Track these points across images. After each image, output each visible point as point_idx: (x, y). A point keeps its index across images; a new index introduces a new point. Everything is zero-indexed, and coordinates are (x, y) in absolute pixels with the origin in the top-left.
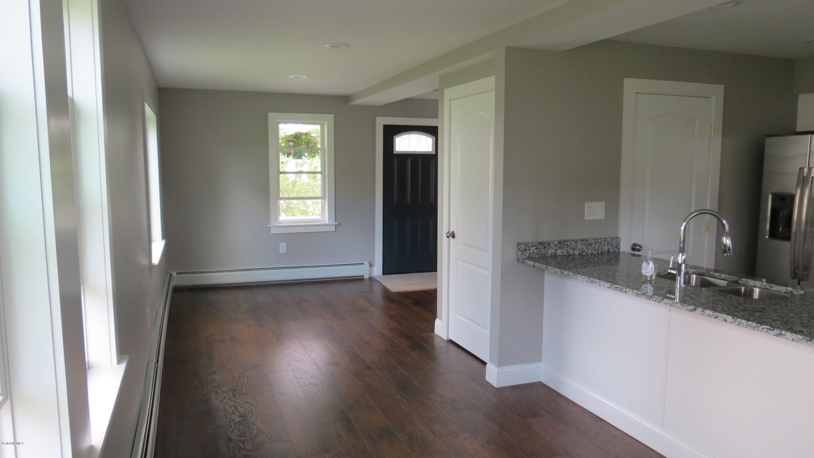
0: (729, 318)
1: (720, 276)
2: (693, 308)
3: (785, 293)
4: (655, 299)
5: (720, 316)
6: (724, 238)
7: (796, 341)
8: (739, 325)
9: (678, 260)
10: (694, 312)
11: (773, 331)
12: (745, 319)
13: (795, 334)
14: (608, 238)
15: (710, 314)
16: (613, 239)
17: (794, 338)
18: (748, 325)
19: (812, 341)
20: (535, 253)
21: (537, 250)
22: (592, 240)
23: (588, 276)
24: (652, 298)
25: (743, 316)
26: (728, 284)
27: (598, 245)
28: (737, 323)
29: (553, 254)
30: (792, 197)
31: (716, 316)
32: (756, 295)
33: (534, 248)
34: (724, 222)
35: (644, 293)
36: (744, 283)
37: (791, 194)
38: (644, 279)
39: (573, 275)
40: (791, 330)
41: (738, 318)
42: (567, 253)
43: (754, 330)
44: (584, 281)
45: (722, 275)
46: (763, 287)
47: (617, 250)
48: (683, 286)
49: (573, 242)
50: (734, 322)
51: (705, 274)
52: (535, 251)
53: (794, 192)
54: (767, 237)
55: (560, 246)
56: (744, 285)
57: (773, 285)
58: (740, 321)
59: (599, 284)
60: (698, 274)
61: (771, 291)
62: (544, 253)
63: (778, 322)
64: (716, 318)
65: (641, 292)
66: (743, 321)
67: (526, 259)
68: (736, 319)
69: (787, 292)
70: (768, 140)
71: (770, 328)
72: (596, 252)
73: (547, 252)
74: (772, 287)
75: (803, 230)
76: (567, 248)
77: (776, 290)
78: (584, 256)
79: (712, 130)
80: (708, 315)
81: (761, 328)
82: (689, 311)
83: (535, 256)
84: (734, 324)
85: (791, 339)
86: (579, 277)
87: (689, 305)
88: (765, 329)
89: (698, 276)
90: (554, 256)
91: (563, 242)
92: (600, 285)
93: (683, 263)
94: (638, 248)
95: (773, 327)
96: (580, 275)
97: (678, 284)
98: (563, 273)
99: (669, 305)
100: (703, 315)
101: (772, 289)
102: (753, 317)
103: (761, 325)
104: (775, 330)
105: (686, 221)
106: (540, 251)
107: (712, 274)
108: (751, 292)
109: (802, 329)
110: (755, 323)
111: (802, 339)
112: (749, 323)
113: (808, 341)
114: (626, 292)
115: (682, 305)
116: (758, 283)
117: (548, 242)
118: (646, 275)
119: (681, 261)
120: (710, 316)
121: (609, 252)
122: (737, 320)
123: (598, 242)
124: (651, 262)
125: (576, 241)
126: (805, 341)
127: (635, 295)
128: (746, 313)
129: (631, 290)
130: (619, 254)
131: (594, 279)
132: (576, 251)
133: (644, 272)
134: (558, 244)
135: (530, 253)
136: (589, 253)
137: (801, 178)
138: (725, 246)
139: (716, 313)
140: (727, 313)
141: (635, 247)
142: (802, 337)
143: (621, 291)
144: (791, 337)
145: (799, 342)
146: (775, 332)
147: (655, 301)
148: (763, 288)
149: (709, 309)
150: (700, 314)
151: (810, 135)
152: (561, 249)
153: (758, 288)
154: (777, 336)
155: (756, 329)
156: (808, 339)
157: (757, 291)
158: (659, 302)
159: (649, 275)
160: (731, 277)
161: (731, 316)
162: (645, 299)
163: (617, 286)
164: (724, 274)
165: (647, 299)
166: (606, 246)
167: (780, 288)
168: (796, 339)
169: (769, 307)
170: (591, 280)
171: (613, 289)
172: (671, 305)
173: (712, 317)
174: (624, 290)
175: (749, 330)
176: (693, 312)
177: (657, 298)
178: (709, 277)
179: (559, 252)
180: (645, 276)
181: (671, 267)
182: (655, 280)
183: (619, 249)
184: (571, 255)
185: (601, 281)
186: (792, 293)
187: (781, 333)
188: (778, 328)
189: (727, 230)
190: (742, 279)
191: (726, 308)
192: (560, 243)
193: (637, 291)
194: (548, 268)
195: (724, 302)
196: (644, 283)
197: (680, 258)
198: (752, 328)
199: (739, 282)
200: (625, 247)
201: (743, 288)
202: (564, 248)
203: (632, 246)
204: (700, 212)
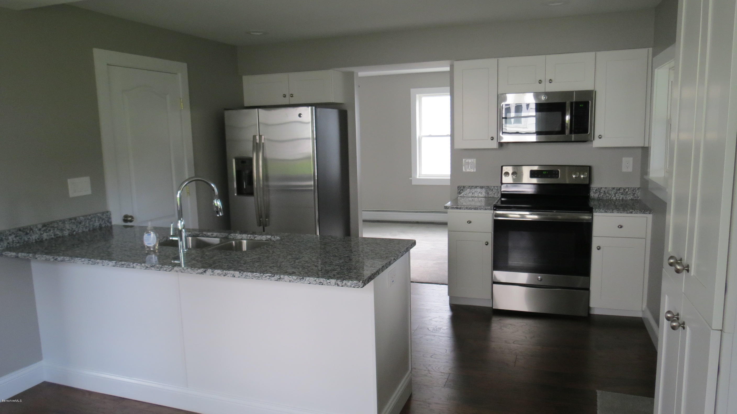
0: (237, 273)
1: (212, 235)
2: (203, 270)
3: (266, 240)
4: (165, 269)
5: (229, 273)
6: (215, 201)
7: (293, 282)
8: (246, 278)
9: (178, 227)
10: (205, 274)
11: (274, 277)
12: (250, 272)
13: (291, 276)
14: (98, 213)
15: (220, 273)
16: (103, 213)
17: (291, 279)
18: (253, 276)
19: (304, 279)
20: (15, 242)
21: (18, 238)
22: (82, 218)
23: (88, 258)
24: (162, 269)
25: (247, 269)
26: (221, 241)
27: (88, 222)
28: (244, 276)
29: (38, 239)
30: (251, 160)
31: (225, 273)
32: (244, 246)
33: (13, 236)
34: (213, 185)
35: (153, 265)
36: (233, 237)
37: (250, 157)
38: (147, 251)
39: (70, 259)
40: (286, 273)
41: (244, 272)
42: (54, 236)
43: (259, 279)
44: (84, 263)
45: (214, 233)
46: (248, 238)
47: (109, 224)
48: (186, 250)
49: (60, 223)
50: (241, 276)
51: (199, 235)
52: (14, 239)
53: (251, 156)
54: (236, 194)
55: (45, 229)
56: (233, 239)
57: (256, 236)
58: (246, 274)
59: (102, 265)
60: (193, 236)
61: (255, 241)
62: (26, 239)
63: (275, 268)
64: (226, 275)
65: (150, 265)
66: (249, 274)
67: (4, 251)
68: (242, 273)
69: (267, 240)
70: (227, 113)
71: (271, 275)
72: (87, 230)
73: (31, 238)
74: (255, 237)
75: (262, 186)
76: (54, 230)
77: (259, 239)
78: (74, 236)
79: (182, 104)
80: (218, 274)
81: (264, 276)
82: (200, 274)
83: (16, 245)
84: (242, 278)
85: (288, 281)
86: (78, 260)
87: (199, 268)
88: (268, 276)
89: (193, 238)
90: (40, 242)
91: (48, 224)
92: (104, 264)
93: (183, 228)
94: (130, 219)
95: (274, 274)
96: (79, 259)
97: (181, 250)
98: (57, 259)
99: (180, 272)
100: (213, 275)
101: (256, 239)
102: (255, 269)
103: (264, 274)
104: (276, 276)
105: (181, 189)
106: (21, 239)
107: (205, 234)
108: (240, 244)
109: (294, 270)
110: (258, 273)
111: (297, 278)
112: (254, 274)
113: (301, 280)
114: (133, 267)
115: (192, 270)
116: (244, 236)
117: (30, 227)
118: (148, 245)
119: (181, 227)
120: (220, 275)
121: (101, 228)
122: (244, 274)
123: (88, 219)
124: (152, 233)
125: (63, 222)
126: (299, 280)
127: (144, 268)
128: (248, 266)
129: (139, 264)
130: (111, 227)
131: (95, 260)
132: (65, 232)
133: (146, 244)
134: (43, 227)
135: (8, 243)
136: (79, 231)
137: (255, 144)
138: (217, 207)
139: (224, 271)
140: (233, 268)
141: (127, 219)
142: (297, 277)
143: (128, 267)
144: (288, 279)
145: (295, 282)
146: (276, 278)
147: (166, 270)
148: (249, 240)
149: (218, 269)
150: (211, 275)
151: (257, 109)
152: (47, 232)
153: (245, 240)
154: (278, 281)
155: (260, 278)
156: (300, 278)
157: (245, 242)
158: (169, 271)
159: (152, 245)
160: (222, 234)
161: (238, 271)
162: (155, 270)
163: (123, 263)
164: (216, 233)
165: (157, 270)
166: (97, 221)
167: (262, 237)
168: (293, 280)
169: (262, 256)
170: (92, 262)
171: (119, 267)
172: (182, 272)
173: (221, 275)
174: (132, 266)
175: (255, 280)
176: (203, 274)
177: (167, 268)
178: (203, 237)
179: (45, 236)
180: (148, 247)
181: (171, 234)
182: (158, 250)
183: (111, 223)
184: (60, 237)
185: (104, 261)
186: (271, 240)
187: (280, 277)
188: (277, 273)
189: (217, 193)
190: (231, 235)
191: (230, 265)
192: (44, 225)
193: (146, 264)
194: (37, 257)
195: (227, 259)
196: (147, 254)
197: (180, 225)
198: (257, 278)
199: (229, 238)
200: (117, 220)
201: (234, 242)
202: (50, 230)
203: (124, 218)
204: (191, 180)
